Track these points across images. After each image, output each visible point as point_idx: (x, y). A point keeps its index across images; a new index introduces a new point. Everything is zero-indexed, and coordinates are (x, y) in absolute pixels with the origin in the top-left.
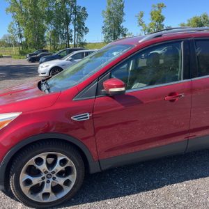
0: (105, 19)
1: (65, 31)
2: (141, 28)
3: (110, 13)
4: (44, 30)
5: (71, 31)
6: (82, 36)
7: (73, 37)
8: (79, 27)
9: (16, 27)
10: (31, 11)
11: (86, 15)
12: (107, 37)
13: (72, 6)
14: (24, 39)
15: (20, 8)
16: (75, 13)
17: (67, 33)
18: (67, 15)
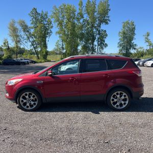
0: (120, 38)
1: (91, 46)
2: (147, 44)
3: (124, 33)
4: (78, 45)
5: (96, 46)
6: (103, 49)
7: (96, 50)
8: (101, 43)
9: (61, 43)
10: (71, 33)
11: (107, 35)
12: (121, 50)
13: (97, 30)
14: (65, 51)
15: (65, 31)
16: (99, 34)
17: (93, 47)
18: (93, 36)
